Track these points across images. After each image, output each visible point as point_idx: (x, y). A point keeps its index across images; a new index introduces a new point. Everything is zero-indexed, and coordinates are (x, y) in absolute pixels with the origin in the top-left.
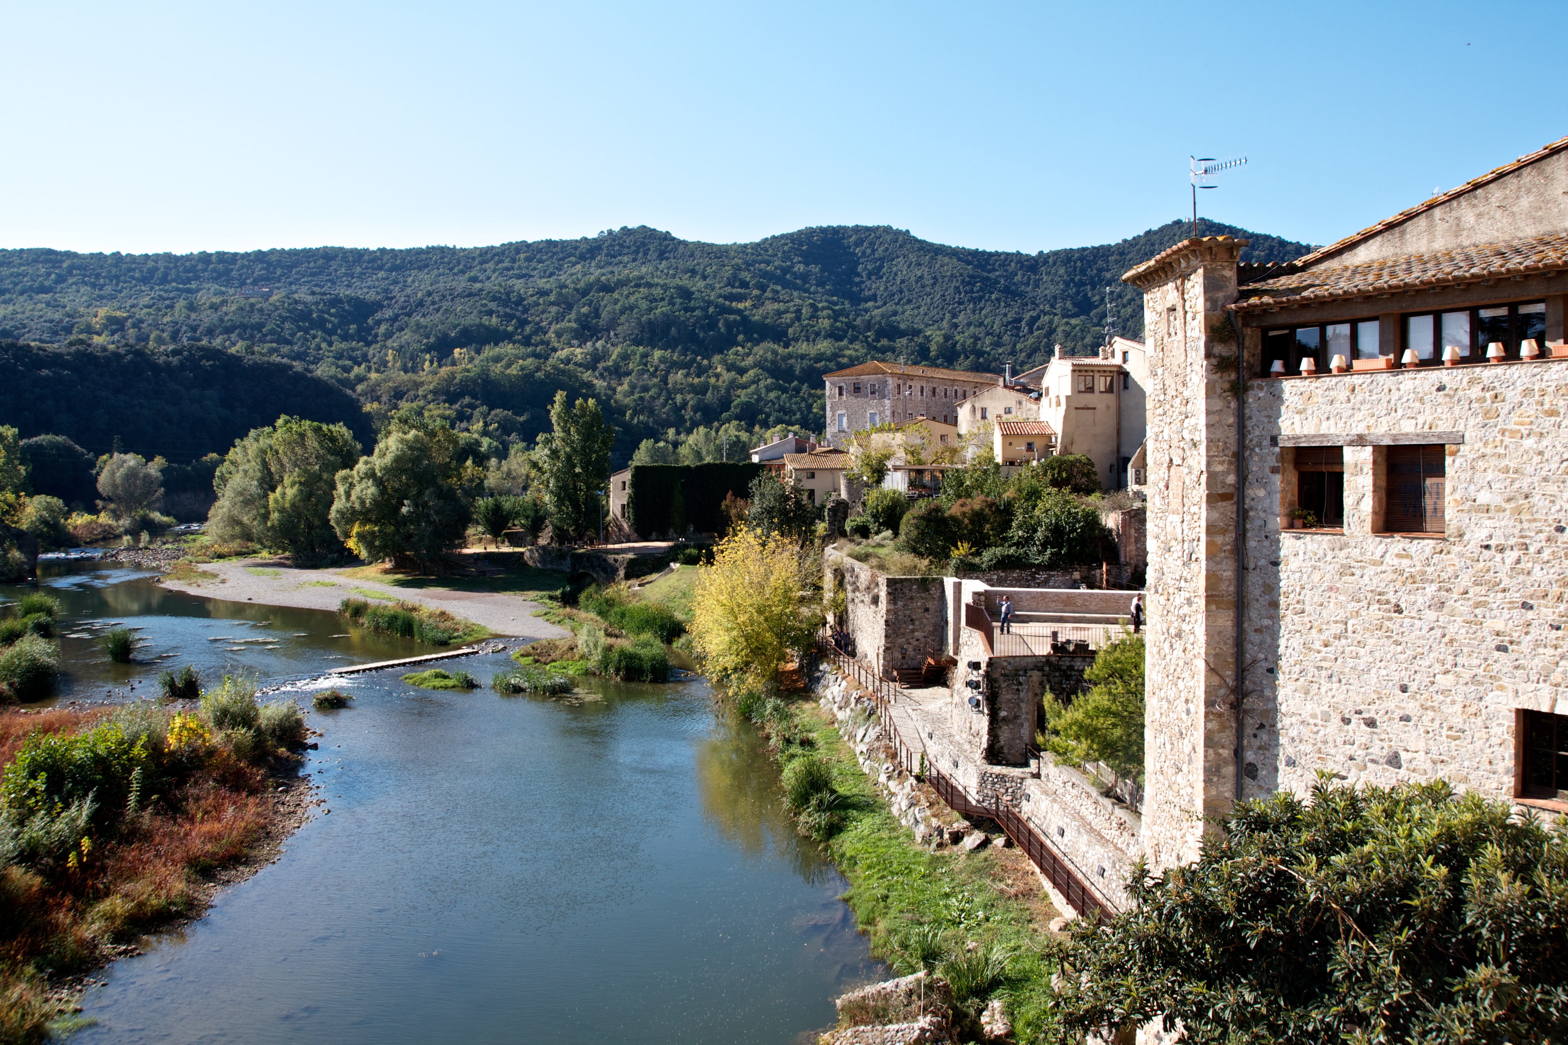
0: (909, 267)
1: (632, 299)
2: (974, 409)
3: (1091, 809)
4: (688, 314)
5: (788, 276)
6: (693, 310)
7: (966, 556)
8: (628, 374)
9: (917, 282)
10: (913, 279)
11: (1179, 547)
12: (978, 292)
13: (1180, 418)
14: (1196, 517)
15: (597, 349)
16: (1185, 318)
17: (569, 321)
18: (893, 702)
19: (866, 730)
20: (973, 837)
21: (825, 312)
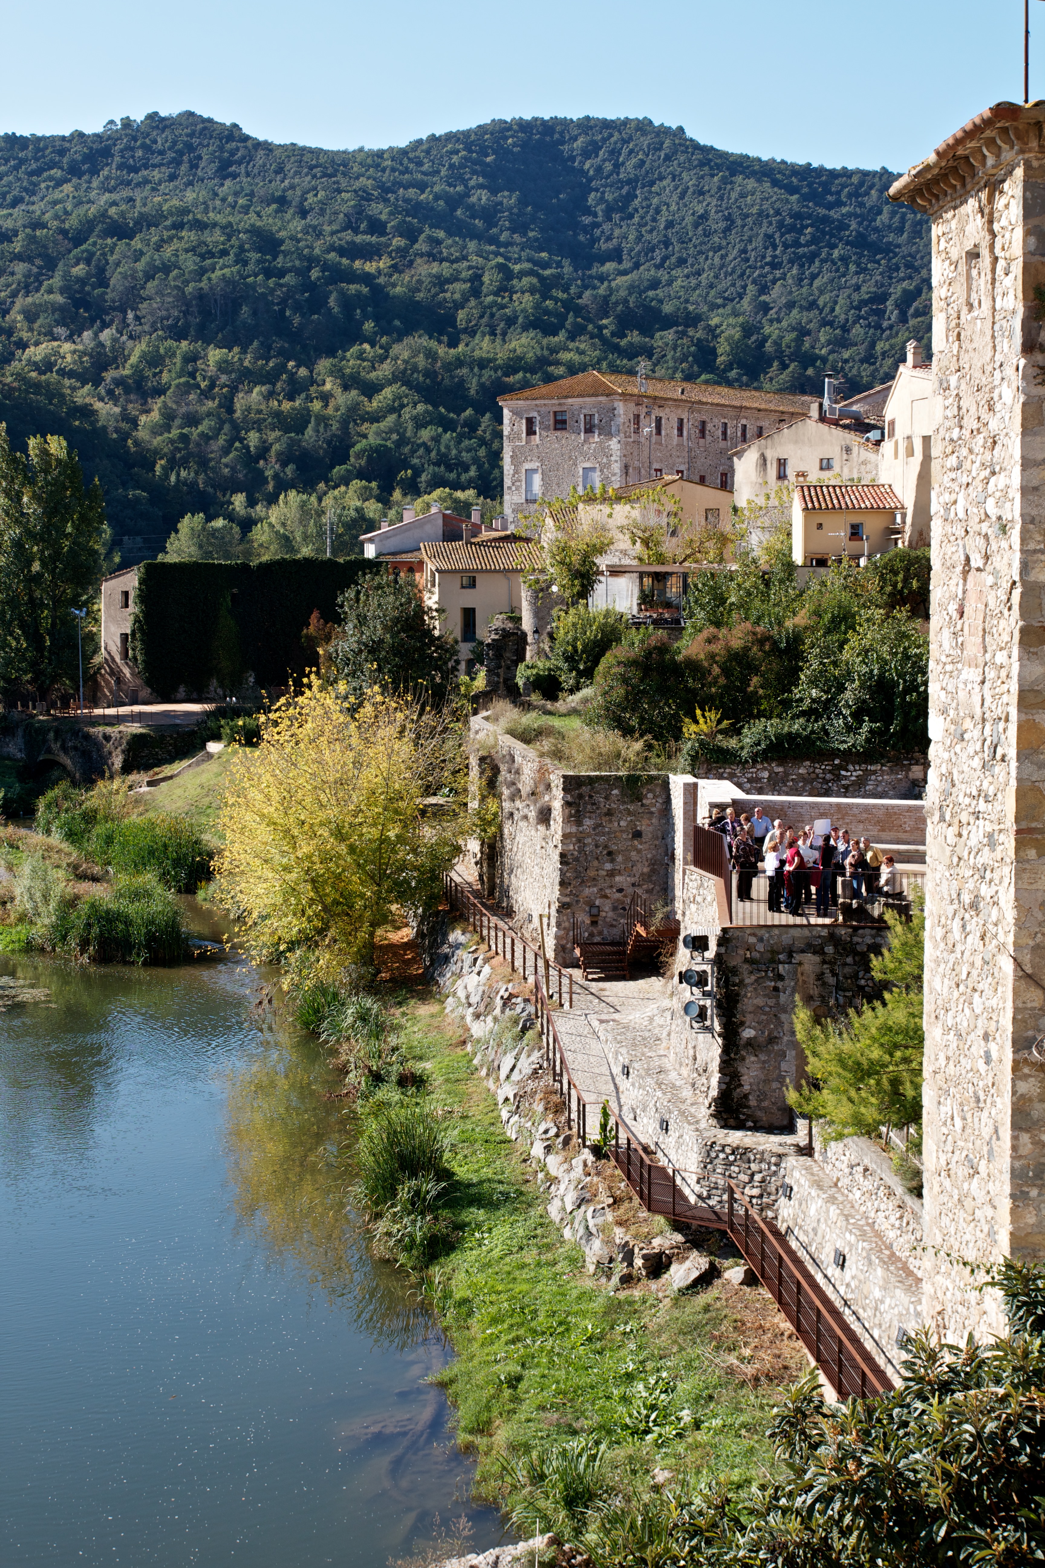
0: (682, 196)
1: (168, 251)
2: (764, 459)
3: (892, 1219)
4: (271, 282)
5: (459, 212)
6: (281, 273)
7: (712, 735)
8: (160, 391)
9: (696, 225)
10: (689, 219)
11: (976, 733)
12: (807, 245)
13: (982, 476)
14: (1003, 673)
15: (101, 345)
16: (993, 270)
17: (50, 291)
18: (567, 1005)
19: (517, 1059)
20: (688, 1264)
21: (526, 281)
